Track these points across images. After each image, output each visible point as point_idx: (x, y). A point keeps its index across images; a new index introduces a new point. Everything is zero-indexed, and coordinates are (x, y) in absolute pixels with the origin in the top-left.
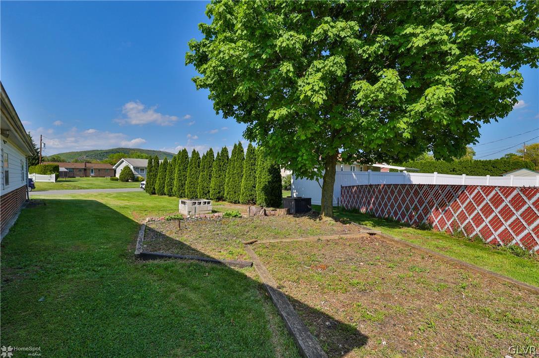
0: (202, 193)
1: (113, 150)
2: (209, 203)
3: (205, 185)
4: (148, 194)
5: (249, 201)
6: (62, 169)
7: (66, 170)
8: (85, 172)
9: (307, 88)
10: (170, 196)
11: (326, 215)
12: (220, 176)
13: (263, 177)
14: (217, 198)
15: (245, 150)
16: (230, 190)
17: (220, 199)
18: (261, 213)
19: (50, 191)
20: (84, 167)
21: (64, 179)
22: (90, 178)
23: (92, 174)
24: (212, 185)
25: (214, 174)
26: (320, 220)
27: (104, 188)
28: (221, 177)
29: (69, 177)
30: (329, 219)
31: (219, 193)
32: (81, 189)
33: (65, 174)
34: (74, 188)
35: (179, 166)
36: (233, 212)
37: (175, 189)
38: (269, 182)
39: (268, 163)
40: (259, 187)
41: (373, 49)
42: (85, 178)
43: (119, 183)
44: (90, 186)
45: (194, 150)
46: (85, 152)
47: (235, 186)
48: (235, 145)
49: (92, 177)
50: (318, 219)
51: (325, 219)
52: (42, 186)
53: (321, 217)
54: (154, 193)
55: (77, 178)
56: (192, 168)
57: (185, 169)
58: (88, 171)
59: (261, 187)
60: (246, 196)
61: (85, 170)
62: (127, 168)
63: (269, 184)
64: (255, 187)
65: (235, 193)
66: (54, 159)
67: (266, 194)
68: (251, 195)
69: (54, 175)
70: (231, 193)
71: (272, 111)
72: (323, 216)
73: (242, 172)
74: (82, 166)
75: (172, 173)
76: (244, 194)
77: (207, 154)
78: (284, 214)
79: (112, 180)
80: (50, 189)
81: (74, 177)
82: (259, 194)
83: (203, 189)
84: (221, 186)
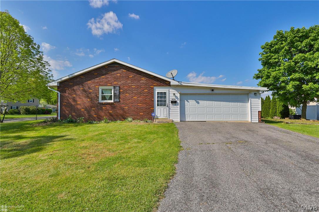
9: (289, 88)
13: (280, 108)
15: (271, 99)
39: (282, 104)
41: (308, 77)
48: (267, 97)
59: (279, 112)
63: (283, 111)
64: (276, 112)
67: (281, 114)
71: (280, 92)
73: (270, 106)
82: (278, 115)
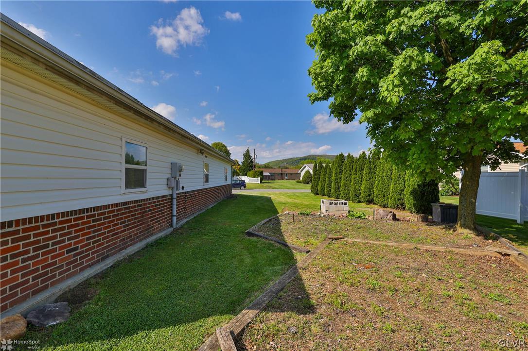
0: (354, 195)
1: (305, 157)
2: (345, 204)
3: (357, 187)
4: (313, 195)
5: (398, 205)
6: (265, 174)
7: (269, 174)
8: (281, 176)
10: (329, 197)
11: (463, 226)
12: (370, 179)
14: (367, 201)
16: (379, 193)
17: (370, 202)
18: (388, 217)
19: (255, 190)
20: (281, 172)
21: (267, 181)
22: (285, 181)
23: (286, 178)
24: (362, 187)
25: (365, 177)
26: (454, 231)
27: (288, 189)
28: (372, 180)
29: (271, 180)
30: (466, 231)
31: (369, 195)
32: (273, 189)
33: (268, 178)
34: (270, 188)
35: (336, 169)
36: (357, 213)
37: (332, 190)
38: (418, 185)
40: (407, 192)
42: (281, 181)
43: (302, 185)
44: (280, 187)
45: (349, 154)
46: (286, 160)
47: (385, 189)
49: (286, 180)
50: (452, 230)
51: (460, 230)
52: (252, 186)
53: (456, 227)
54: (318, 194)
55: (277, 180)
56: (347, 171)
57: (341, 173)
58: (283, 175)
59: (409, 191)
60: (395, 199)
61: (282, 174)
62: (308, 172)
63: (419, 188)
64: (404, 191)
65: (384, 196)
66: (266, 166)
68: (400, 199)
69: (259, 178)
70: (380, 196)
72: (458, 226)
74: (279, 171)
75: (331, 175)
76: (393, 198)
77: (360, 157)
78: (418, 221)
79: (298, 182)
80: (255, 188)
81: (274, 180)
82: (408, 199)
83: (355, 192)
84: (371, 189)
